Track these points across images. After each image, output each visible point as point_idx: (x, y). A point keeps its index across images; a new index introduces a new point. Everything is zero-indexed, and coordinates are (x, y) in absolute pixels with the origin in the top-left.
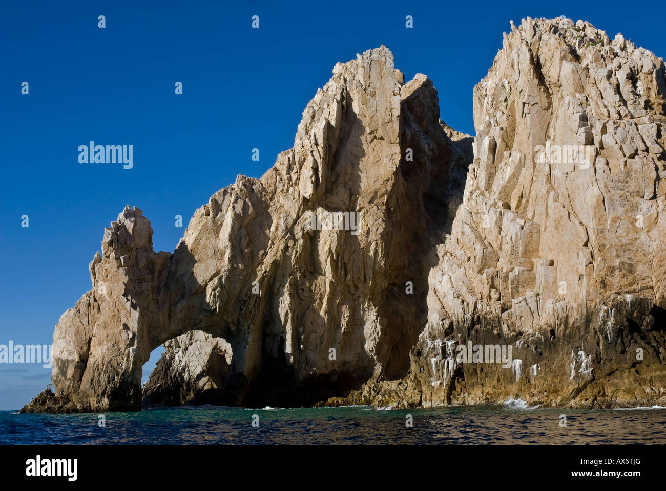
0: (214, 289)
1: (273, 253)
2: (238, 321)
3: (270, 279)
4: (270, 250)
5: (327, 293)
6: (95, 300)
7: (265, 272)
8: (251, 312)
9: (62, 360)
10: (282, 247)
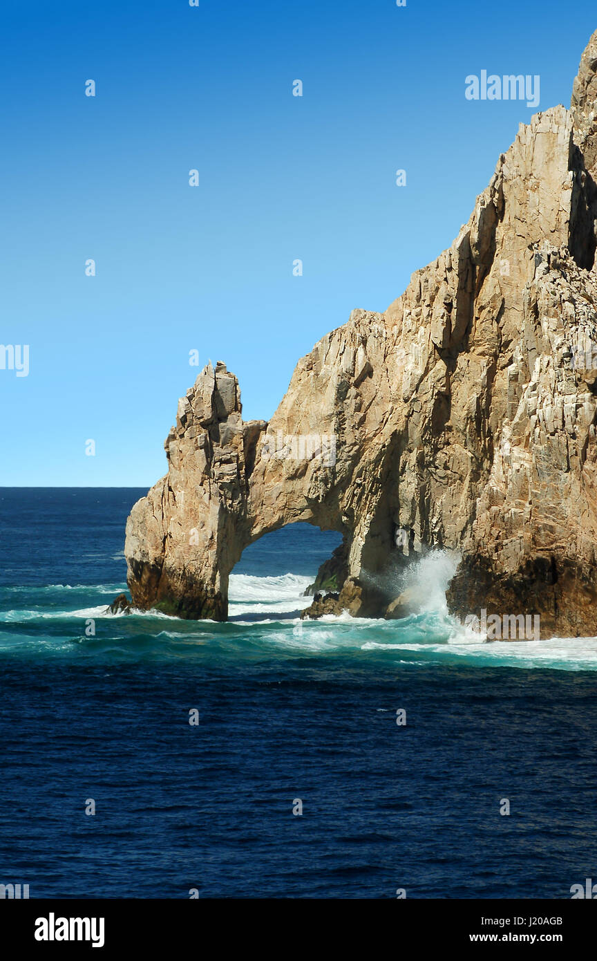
0: (315, 472)
1: (395, 420)
2: (351, 510)
3: (392, 454)
4: (391, 416)
5: (469, 473)
6: (170, 489)
7: (384, 446)
8: (366, 499)
9: (136, 561)
10: (405, 412)
